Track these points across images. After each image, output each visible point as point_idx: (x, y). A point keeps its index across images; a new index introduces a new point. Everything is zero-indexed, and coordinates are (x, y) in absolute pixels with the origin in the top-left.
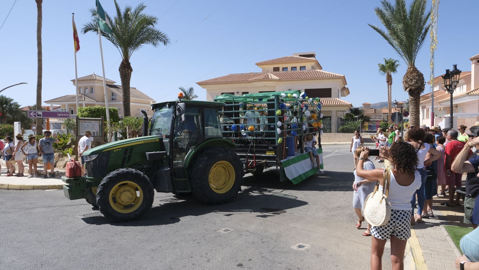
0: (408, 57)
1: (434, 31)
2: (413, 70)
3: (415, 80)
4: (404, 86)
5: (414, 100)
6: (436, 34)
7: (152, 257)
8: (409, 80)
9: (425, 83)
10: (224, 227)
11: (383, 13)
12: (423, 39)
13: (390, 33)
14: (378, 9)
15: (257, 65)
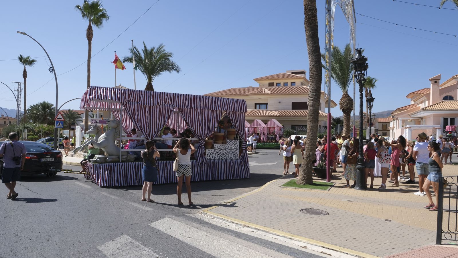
2: (346, 96)
3: (346, 103)
4: (340, 106)
5: (346, 117)
8: (342, 103)
15: (255, 80)
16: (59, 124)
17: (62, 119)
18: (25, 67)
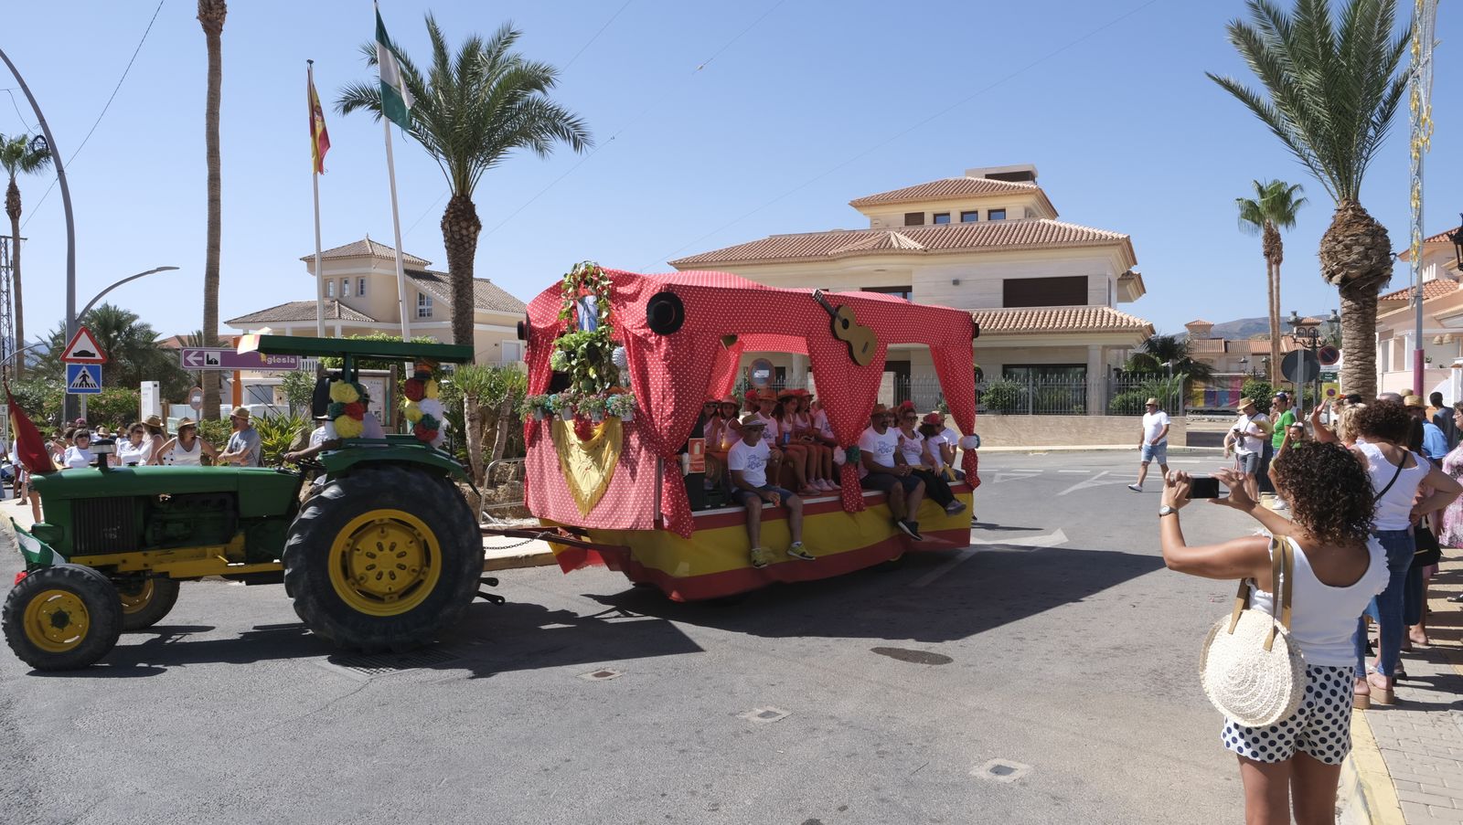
0: (1338, 174)
1: (1422, 91)
2: (1355, 216)
3: (1362, 249)
4: (1324, 268)
5: (1355, 310)
6: (1429, 100)
7: (543, 793)
8: (1339, 247)
9: (1392, 257)
10: (760, 705)
11: (1255, 39)
12: (1386, 117)
13: (1279, 100)
14: (1239, 26)
15: (856, 206)
16: (84, 376)
17: (93, 355)
18: (12, 175)
